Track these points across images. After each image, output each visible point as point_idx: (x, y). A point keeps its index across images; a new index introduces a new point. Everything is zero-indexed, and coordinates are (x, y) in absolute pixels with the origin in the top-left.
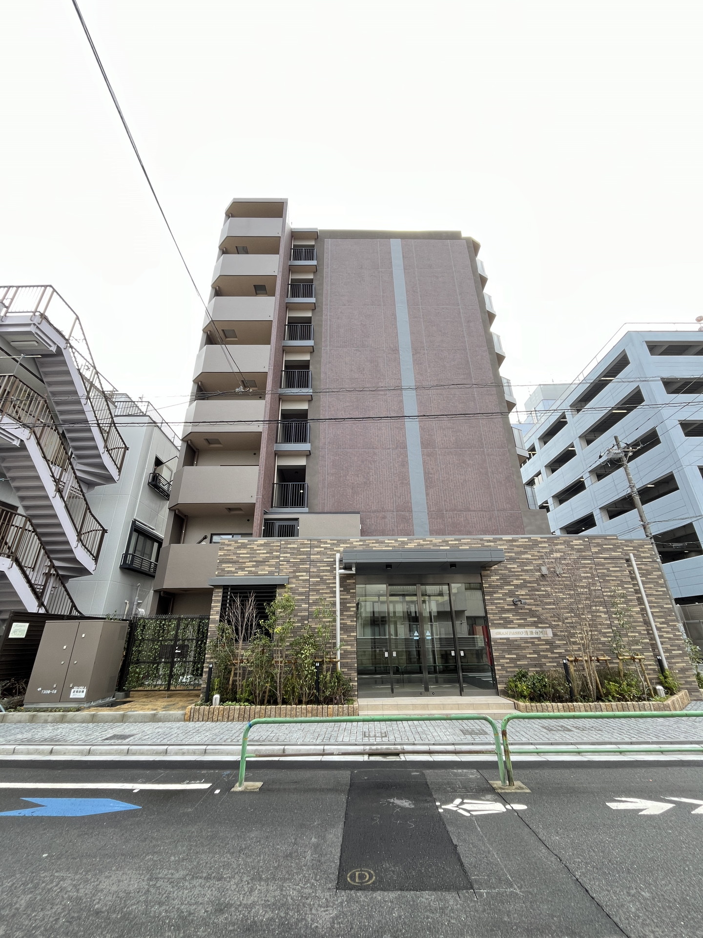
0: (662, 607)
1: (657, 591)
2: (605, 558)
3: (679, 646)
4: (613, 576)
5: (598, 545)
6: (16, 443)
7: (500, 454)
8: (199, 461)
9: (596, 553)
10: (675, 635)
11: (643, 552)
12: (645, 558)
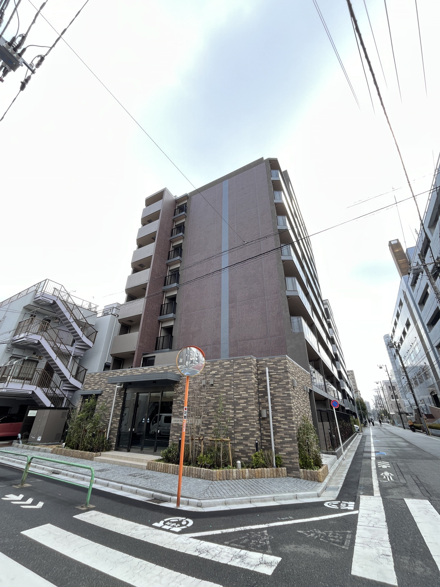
0: (284, 406)
1: (283, 394)
2: (240, 373)
3: (290, 435)
4: (243, 385)
5: (239, 364)
6: (36, 342)
7: (275, 298)
8: (130, 331)
9: (236, 369)
10: (289, 427)
11: (280, 365)
12: (280, 369)
